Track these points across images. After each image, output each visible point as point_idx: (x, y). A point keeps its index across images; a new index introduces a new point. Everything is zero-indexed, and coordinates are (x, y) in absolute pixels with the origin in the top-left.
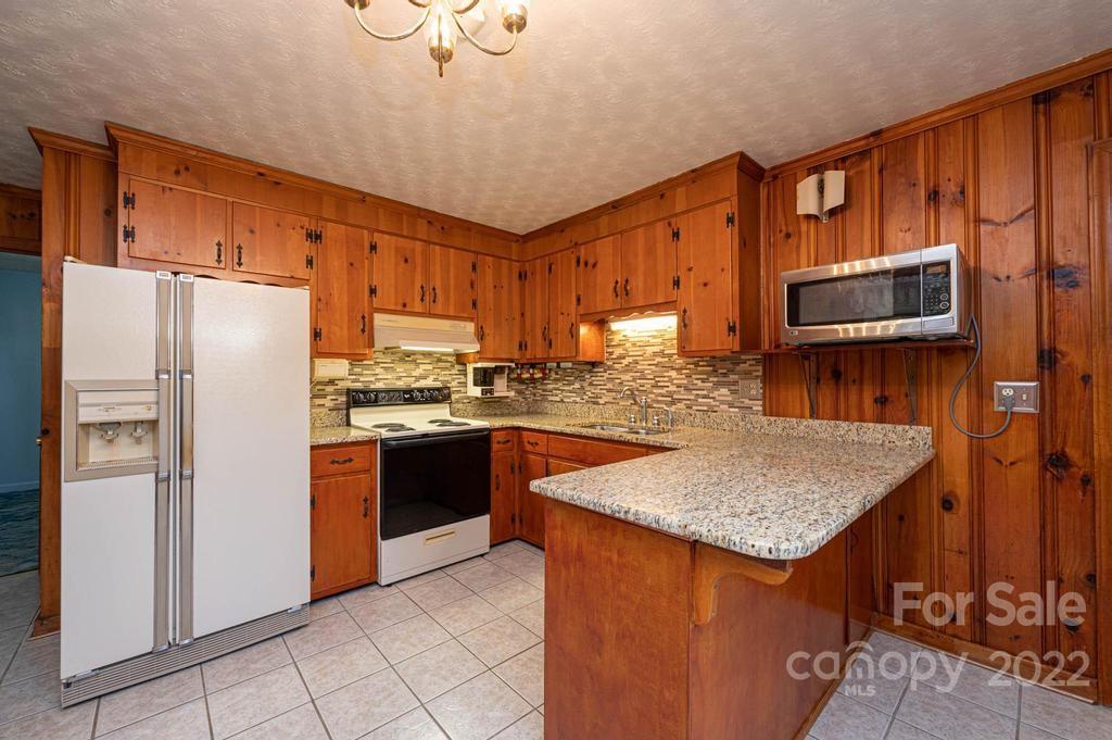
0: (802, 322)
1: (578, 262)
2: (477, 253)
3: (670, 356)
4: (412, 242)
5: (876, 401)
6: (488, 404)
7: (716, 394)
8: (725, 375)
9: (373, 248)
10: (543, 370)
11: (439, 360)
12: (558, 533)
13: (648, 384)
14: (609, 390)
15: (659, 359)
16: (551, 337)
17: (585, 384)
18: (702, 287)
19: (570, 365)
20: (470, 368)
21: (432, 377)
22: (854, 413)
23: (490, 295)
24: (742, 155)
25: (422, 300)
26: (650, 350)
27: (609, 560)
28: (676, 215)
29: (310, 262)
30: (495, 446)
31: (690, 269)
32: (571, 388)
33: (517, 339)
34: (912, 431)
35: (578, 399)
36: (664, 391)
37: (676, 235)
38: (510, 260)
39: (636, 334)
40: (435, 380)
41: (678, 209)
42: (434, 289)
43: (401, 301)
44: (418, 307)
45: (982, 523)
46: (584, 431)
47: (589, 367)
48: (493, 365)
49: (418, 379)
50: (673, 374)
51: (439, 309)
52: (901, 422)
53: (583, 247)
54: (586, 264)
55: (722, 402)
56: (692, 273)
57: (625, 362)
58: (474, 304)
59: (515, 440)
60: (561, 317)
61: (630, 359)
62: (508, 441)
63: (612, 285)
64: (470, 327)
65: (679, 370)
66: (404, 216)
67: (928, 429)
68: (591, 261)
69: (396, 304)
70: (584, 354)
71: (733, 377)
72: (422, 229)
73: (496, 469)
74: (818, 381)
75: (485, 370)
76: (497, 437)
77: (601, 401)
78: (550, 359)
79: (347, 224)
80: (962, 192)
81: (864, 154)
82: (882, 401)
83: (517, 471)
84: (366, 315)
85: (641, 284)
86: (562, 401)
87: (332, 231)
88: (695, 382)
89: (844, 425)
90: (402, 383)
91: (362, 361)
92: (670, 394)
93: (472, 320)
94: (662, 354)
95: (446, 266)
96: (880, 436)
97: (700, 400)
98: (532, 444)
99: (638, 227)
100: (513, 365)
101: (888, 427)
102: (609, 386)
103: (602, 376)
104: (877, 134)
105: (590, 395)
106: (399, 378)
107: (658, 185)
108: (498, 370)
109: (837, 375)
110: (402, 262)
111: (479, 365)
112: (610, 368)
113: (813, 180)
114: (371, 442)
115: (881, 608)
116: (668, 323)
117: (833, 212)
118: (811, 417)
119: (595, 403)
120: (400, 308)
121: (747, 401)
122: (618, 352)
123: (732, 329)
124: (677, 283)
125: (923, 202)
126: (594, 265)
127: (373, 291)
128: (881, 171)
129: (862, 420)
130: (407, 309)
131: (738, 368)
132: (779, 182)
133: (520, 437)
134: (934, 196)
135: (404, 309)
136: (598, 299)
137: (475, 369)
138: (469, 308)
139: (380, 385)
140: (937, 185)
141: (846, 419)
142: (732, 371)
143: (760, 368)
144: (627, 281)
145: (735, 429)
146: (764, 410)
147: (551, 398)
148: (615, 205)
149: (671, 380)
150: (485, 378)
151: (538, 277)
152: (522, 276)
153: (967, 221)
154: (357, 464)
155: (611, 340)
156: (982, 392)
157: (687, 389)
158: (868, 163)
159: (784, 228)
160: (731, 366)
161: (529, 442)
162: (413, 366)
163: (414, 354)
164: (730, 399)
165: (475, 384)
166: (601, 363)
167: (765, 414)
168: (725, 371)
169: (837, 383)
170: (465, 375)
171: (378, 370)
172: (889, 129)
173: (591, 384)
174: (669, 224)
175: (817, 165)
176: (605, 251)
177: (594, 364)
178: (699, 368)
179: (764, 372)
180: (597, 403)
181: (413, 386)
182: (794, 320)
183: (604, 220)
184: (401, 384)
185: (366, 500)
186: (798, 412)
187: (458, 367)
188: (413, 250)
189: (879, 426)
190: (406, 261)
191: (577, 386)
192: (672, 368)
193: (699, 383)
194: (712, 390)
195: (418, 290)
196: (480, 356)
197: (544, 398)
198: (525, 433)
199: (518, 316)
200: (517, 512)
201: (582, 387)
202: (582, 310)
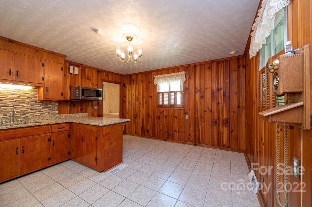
3: (23, 99)
5: (80, 109)
7: (43, 110)
8: (47, 105)
26: (11, 96)
31: (49, 77)
34: (86, 114)
36: (19, 110)
37: (43, 65)
41: (44, 58)
50: (25, 105)
55: (46, 112)
63: (7, 70)
65: (28, 103)
67: (88, 113)
71: (49, 106)
74: (71, 106)
80: (91, 79)
88: (35, 107)
89: (76, 114)
92: (23, 112)
94: (18, 98)
97: (37, 112)
99: (24, 55)
101: (83, 113)
104: (82, 64)
109: (74, 105)
113: (73, 67)
116: (26, 89)
117: (76, 75)
118: (69, 113)
121: (54, 111)
123: (62, 94)
124: (43, 79)
125: (87, 79)
128: (81, 70)
129: (78, 113)
131: (51, 103)
141: (76, 113)
144: (18, 72)
145: (51, 119)
149: (23, 107)
153: (92, 84)
156: (93, 107)
157: (31, 109)
160: (49, 103)
164: (49, 111)
167: (58, 114)
168: (47, 104)
169: (74, 107)
174: (41, 61)
178: (37, 103)
179: (59, 104)
182: (83, 95)
186: (66, 112)
189: (82, 114)
192: (24, 103)
193: (37, 107)
194: (42, 109)
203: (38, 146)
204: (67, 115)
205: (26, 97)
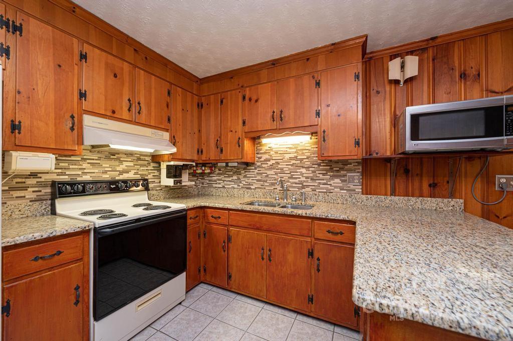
1: (244, 98)
2: (171, 84)
3: (301, 160)
4: (121, 61)
5: (430, 186)
6: (176, 192)
7: (332, 182)
8: (338, 171)
9: (83, 57)
10: (211, 168)
11: (139, 159)
13: (286, 177)
14: (258, 180)
15: (294, 162)
16: (223, 146)
17: (241, 177)
18: (337, 117)
19: (236, 164)
20: (164, 166)
21: (133, 172)
22: (417, 192)
23: (180, 115)
25: (129, 110)
26: (287, 156)
28: (319, 72)
30: (189, 221)
31: (328, 106)
32: (230, 179)
33: (196, 147)
34: (453, 202)
35: (236, 186)
36: (297, 181)
37: (318, 84)
38: (192, 93)
39: (276, 146)
40: (136, 174)
41: (320, 68)
42: (139, 103)
43: (110, 108)
44: (125, 115)
46: (248, 208)
47: (244, 166)
48: (181, 163)
49: (121, 173)
50: (304, 170)
51: (143, 118)
52: (444, 197)
53: (248, 89)
54: (250, 100)
55: (336, 187)
56: (330, 108)
57: (270, 163)
58: (169, 120)
59: (202, 215)
60: (230, 134)
61: (274, 162)
62: (197, 217)
63: (270, 114)
64: (166, 135)
65: (307, 168)
66: (114, 39)
67: (462, 201)
68: (254, 98)
69: (106, 110)
70: (247, 158)
71: (342, 172)
72: (129, 54)
73: (190, 237)
74: (396, 175)
75: (176, 167)
76: (191, 214)
77: (252, 187)
78: (220, 161)
79: (54, 27)
80: (479, 75)
81: (424, 50)
82: (433, 186)
83: (202, 236)
84: (76, 115)
85: (293, 114)
86: (224, 187)
87: (35, 28)
88: (318, 175)
89: (413, 199)
90: (108, 176)
91: (70, 156)
92: (301, 183)
93: (167, 130)
94: (296, 158)
95: (148, 88)
96: (435, 205)
97: (321, 186)
98: (215, 218)
99: (289, 78)
100: (193, 164)
101: (439, 200)
102: (259, 177)
103: (253, 172)
104: (434, 39)
105: (244, 182)
106: (105, 172)
107: (307, 51)
108: (185, 167)
109: (407, 172)
110: (112, 76)
111: (172, 163)
113: (398, 61)
114: (85, 232)
116: (304, 141)
117: (411, 79)
118: (391, 195)
119: (248, 188)
120: (109, 114)
121: (352, 186)
122: (264, 157)
123: (357, 143)
124: (318, 114)
125: (457, 79)
126: (256, 101)
127: (82, 95)
128: (433, 60)
129: (421, 195)
130: (115, 115)
131: (346, 167)
132: (372, 62)
133: (205, 216)
134: (463, 76)
135: (112, 115)
136: (259, 122)
137: (168, 166)
138: (164, 123)
139: (87, 178)
140: (465, 70)
141: (413, 196)
142: (342, 169)
143: (361, 167)
144: (281, 112)
145: (345, 203)
146: (362, 191)
147: (214, 185)
148: (274, 63)
149: (302, 174)
150: (174, 172)
151: (212, 107)
152: (200, 106)
153: (482, 90)
155: (261, 149)
156: (489, 180)
157: (312, 179)
158: (427, 55)
159: (375, 88)
160: (342, 166)
161: (212, 217)
162: (117, 163)
163: (118, 154)
164: (341, 185)
165: (168, 177)
166: (253, 164)
167: (363, 194)
168: (338, 169)
169: (407, 176)
170: (159, 170)
171: (85, 165)
172: (441, 37)
173: (245, 176)
174: (313, 77)
175: (400, 52)
176: (265, 92)
177: (247, 164)
178: (321, 167)
179: (362, 170)
180: (250, 188)
181: (117, 178)
182: (415, 136)
183: (264, 72)
184: (106, 177)
185: (77, 288)
186: (383, 192)
188: (122, 69)
189: (434, 200)
190: (115, 76)
191: (235, 177)
192: (303, 167)
193: (321, 176)
194: (329, 180)
195: (126, 102)
196: (173, 157)
197: (210, 185)
198: (209, 210)
199: (197, 132)
200: (202, 264)
201: (239, 179)
202: (247, 129)
203: (290, 257)
204: (383, 197)
205: (306, 157)
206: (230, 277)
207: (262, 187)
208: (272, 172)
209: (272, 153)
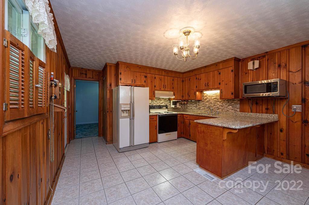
0: (247, 93)
1: (196, 78)
2: (174, 77)
3: (218, 99)
4: (162, 76)
5: (266, 109)
6: (175, 109)
7: (229, 107)
9: (155, 78)
10: (187, 102)
11: (165, 100)
12: (199, 129)
13: (212, 105)
14: (203, 106)
15: (215, 100)
16: (190, 94)
18: (226, 85)
19: (194, 101)
20: (172, 101)
22: (261, 111)
23: (176, 86)
24: (235, 58)
26: (213, 98)
27: (209, 132)
28: (220, 69)
29: (145, 82)
30: (178, 118)
31: (223, 81)
32: (193, 106)
33: (181, 95)
34: (273, 115)
35: (195, 108)
36: (216, 107)
37: (220, 74)
38: (180, 78)
39: (210, 94)
40: (165, 104)
41: (220, 68)
42: (166, 85)
44: (163, 89)
45: (289, 134)
46: (199, 115)
48: (177, 101)
49: (161, 103)
50: (219, 103)
51: (166, 89)
52: (271, 113)
53: (197, 75)
54: (198, 79)
55: (230, 109)
57: (207, 100)
58: (173, 88)
59: (182, 116)
60: (192, 90)
61: (208, 100)
63: (205, 84)
64: (172, 93)
65: (220, 102)
66: (160, 71)
67: (277, 115)
68: (199, 78)
70: (198, 98)
71: (233, 104)
72: (163, 73)
73: (178, 122)
74: (253, 105)
75: (175, 102)
76: (179, 116)
78: (190, 100)
79: (151, 74)
80: (286, 65)
81: (264, 56)
82: (267, 109)
83: (182, 122)
84: (154, 91)
85: (211, 84)
86: (191, 109)
87: (149, 75)
89: (258, 114)
91: (153, 100)
92: (218, 107)
93: (172, 91)
94: (216, 98)
95: (168, 80)
96: (266, 116)
97: (225, 109)
98: (186, 117)
99: (210, 72)
100: (181, 101)
101: (268, 114)
102: (203, 105)
103: (201, 103)
104: (267, 52)
105: (198, 107)
106: (158, 103)
107: (216, 63)
108: (178, 102)
109: (257, 104)
111: (174, 101)
112: (203, 101)
113: (252, 62)
114: (157, 115)
115: (266, 153)
116: (218, 92)
117: (256, 69)
118: (251, 112)
119: (199, 109)
120: (159, 89)
121: (236, 109)
122: (205, 98)
123: (232, 94)
124: (220, 84)
125: (277, 67)
126: (200, 79)
127: (155, 86)
128: (268, 60)
129: (262, 113)
131: (234, 102)
132: (244, 62)
133: (183, 116)
134: (279, 66)
135: (160, 90)
136: (201, 87)
138: (172, 89)
139: (154, 105)
140: (280, 64)
142: (232, 102)
143: (239, 102)
144: (208, 83)
145: (233, 115)
146: (240, 111)
147: (188, 108)
148: (205, 67)
149: (218, 104)
150: (175, 103)
151: (187, 82)
152: (183, 81)
153: (287, 72)
154: (155, 119)
155: (204, 95)
156: (289, 107)
157: (222, 106)
158: (265, 59)
159: (245, 72)
162: (160, 101)
163: (161, 98)
164: (232, 108)
165: (173, 105)
166: (201, 100)
169: (257, 106)
170: (170, 103)
172: (269, 52)
173: (198, 105)
174: (218, 71)
175: (253, 59)
176: (203, 76)
177: (199, 101)
178: (225, 102)
180: (200, 109)
181: (161, 105)
182: (246, 92)
183: (203, 70)
184: (158, 105)
185: (156, 126)
186: (248, 111)
187: (169, 101)
188: (162, 78)
189: (266, 114)
190: (161, 80)
191: (195, 105)
193: (225, 105)
194: (228, 106)
195: (163, 86)
196: (174, 99)
197: (187, 108)
198: (184, 115)
199: (182, 90)
200: (182, 132)
201: (196, 106)
202: (197, 89)
206: (190, 136)
207: (204, 109)
208: (208, 103)
209: (208, 96)
